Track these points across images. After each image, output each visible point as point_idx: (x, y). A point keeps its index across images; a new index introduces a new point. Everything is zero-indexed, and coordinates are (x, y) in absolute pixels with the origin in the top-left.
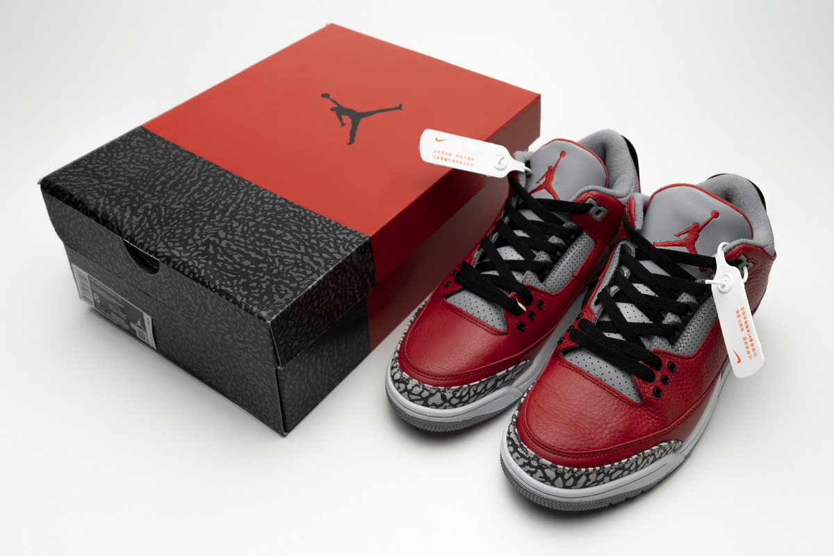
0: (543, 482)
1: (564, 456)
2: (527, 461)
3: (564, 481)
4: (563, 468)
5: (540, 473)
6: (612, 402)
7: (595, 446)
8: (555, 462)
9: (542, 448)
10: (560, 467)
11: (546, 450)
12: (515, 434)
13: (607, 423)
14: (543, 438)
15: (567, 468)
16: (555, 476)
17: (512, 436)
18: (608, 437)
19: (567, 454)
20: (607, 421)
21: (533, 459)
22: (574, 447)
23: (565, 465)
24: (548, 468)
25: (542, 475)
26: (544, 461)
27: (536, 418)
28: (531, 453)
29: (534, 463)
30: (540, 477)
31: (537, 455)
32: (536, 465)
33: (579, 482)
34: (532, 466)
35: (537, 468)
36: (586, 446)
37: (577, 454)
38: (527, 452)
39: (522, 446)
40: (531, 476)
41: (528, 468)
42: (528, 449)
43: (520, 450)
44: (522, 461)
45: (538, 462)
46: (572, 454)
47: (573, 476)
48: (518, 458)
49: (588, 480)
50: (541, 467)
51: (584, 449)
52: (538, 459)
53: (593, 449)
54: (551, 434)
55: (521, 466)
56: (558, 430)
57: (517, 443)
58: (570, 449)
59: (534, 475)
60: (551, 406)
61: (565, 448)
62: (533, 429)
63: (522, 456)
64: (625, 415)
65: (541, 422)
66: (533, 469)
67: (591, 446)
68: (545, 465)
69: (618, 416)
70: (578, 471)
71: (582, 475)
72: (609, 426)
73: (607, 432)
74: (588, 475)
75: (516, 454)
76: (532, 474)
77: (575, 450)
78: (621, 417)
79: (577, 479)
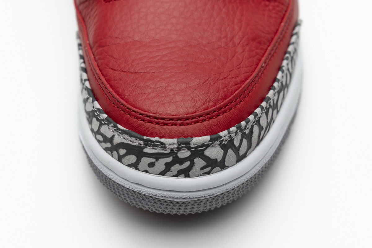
0: (209, 173)
1: (218, 115)
2: (170, 159)
3: (237, 150)
4: (229, 133)
5: (199, 162)
6: (216, 7)
7: (242, 77)
8: (213, 132)
9: (181, 125)
10: (224, 133)
11: (188, 124)
12: (123, 132)
13: (232, 39)
14: (171, 110)
15: (233, 129)
16: (221, 152)
17: (118, 139)
18: (246, 54)
19: (219, 111)
20: (230, 35)
21: (179, 149)
22: (221, 95)
23: (228, 128)
24: (207, 146)
25: (203, 163)
26: (197, 141)
27: (139, 91)
28: (171, 142)
29: (184, 154)
30: (202, 168)
31: (182, 140)
32: (188, 153)
33: (253, 140)
34: (181, 161)
35: (191, 159)
36: (233, 82)
37: (231, 102)
38: (163, 145)
39: (148, 143)
40: (187, 176)
41: (177, 167)
42: (163, 140)
43: (148, 150)
44: (161, 164)
45: (189, 148)
46: (226, 105)
47: (244, 136)
48: (151, 165)
49: (261, 128)
50: (198, 152)
51: (233, 88)
52: (188, 144)
53: (243, 82)
54: (178, 98)
55: (162, 173)
56: (183, 86)
57: (136, 143)
58: (217, 100)
59: (191, 173)
60: (144, 61)
61: (211, 104)
62: (146, 107)
63: (157, 156)
64: (242, 15)
65: (150, 91)
66: (187, 164)
67: (238, 79)
68: (203, 145)
69: (236, 21)
70: (247, 123)
71: (252, 126)
72: (236, 40)
73: (239, 50)
74: (258, 122)
75: (146, 161)
76: (186, 173)
77: (226, 97)
78: (240, 21)
79: (249, 137)
